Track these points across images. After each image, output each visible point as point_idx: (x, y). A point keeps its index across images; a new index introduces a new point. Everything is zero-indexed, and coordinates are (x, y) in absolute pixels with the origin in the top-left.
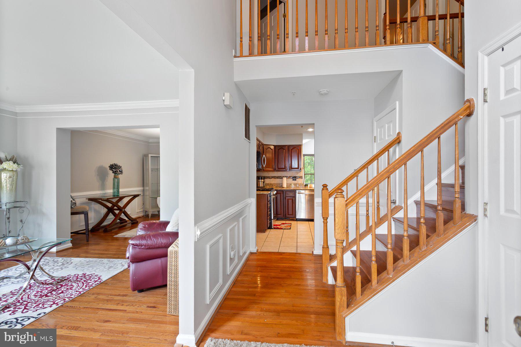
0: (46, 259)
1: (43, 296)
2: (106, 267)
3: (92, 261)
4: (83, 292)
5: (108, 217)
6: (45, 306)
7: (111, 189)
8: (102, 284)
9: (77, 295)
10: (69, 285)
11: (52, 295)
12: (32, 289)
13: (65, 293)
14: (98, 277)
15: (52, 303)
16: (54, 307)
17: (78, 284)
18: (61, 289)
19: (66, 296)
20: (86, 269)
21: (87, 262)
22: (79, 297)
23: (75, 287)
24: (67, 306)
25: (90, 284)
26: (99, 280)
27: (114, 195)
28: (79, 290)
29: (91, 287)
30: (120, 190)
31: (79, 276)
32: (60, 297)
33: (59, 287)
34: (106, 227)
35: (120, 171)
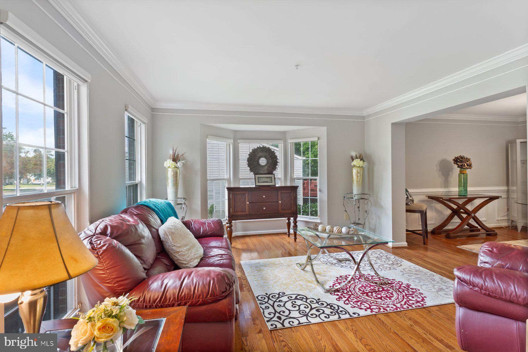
0: (382, 253)
1: (364, 294)
2: (436, 287)
3: (422, 272)
4: (400, 310)
5: (453, 221)
6: (363, 307)
7: (456, 187)
8: (424, 310)
9: (393, 310)
10: (390, 292)
11: (372, 297)
12: (360, 281)
13: (383, 300)
14: (422, 297)
15: (368, 306)
16: (369, 312)
17: (398, 295)
18: (381, 293)
19: (382, 305)
20: (413, 280)
21: (416, 271)
22: (394, 314)
23: (395, 297)
24: (380, 319)
25: (411, 302)
26: (422, 303)
27: (460, 195)
28: (396, 305)
29: (410, 308)
30: (469, 189)
31: (402, 286)
32: (378, 303)
33: (381, 290)
34: (448, 232)
35: (468, 165)
